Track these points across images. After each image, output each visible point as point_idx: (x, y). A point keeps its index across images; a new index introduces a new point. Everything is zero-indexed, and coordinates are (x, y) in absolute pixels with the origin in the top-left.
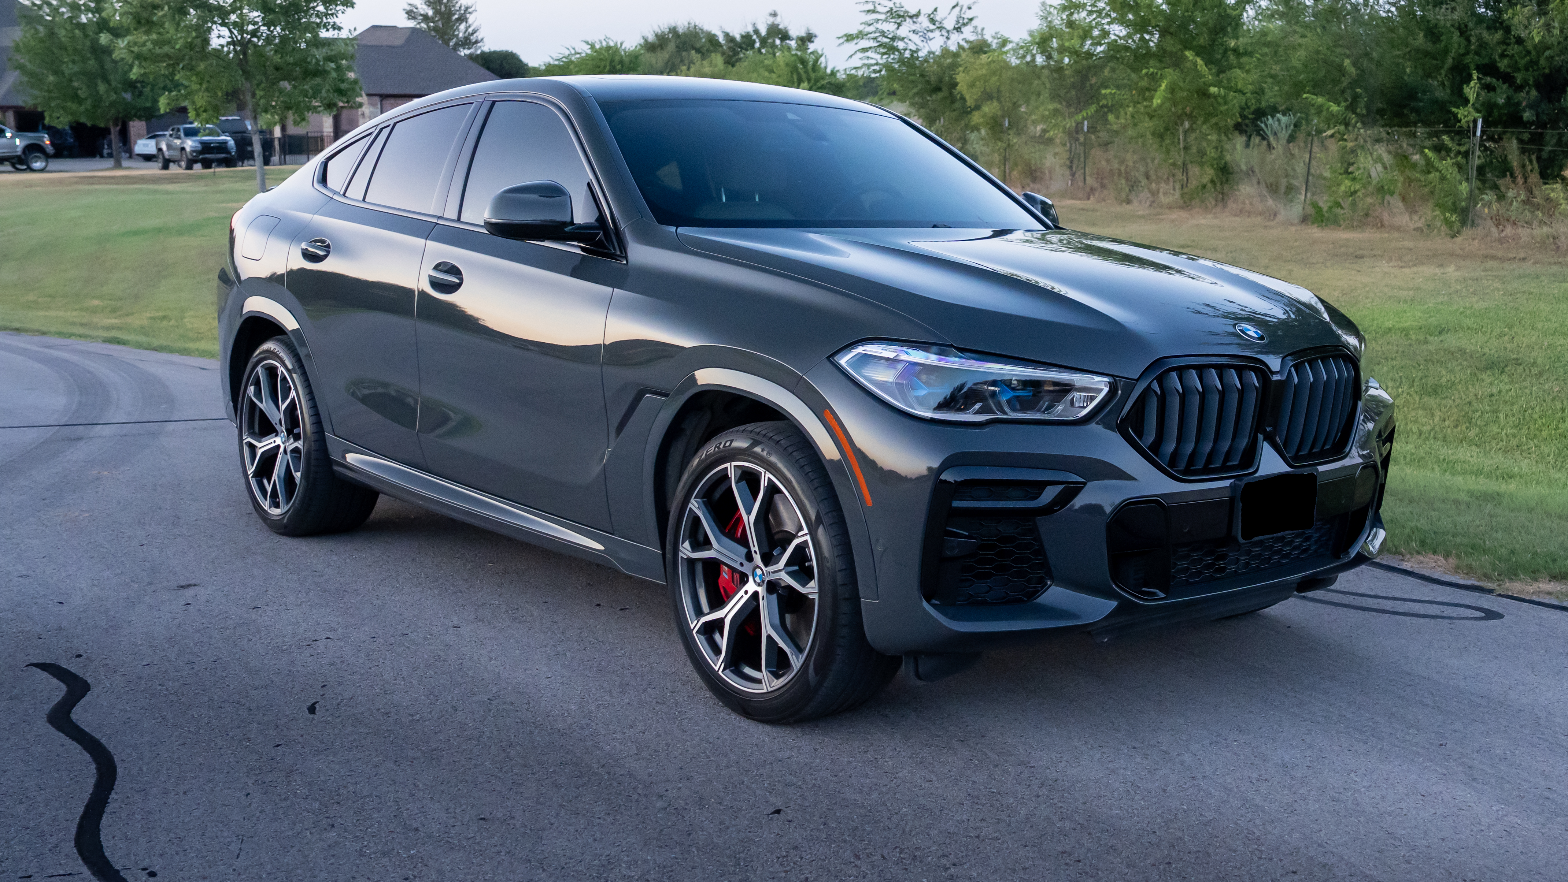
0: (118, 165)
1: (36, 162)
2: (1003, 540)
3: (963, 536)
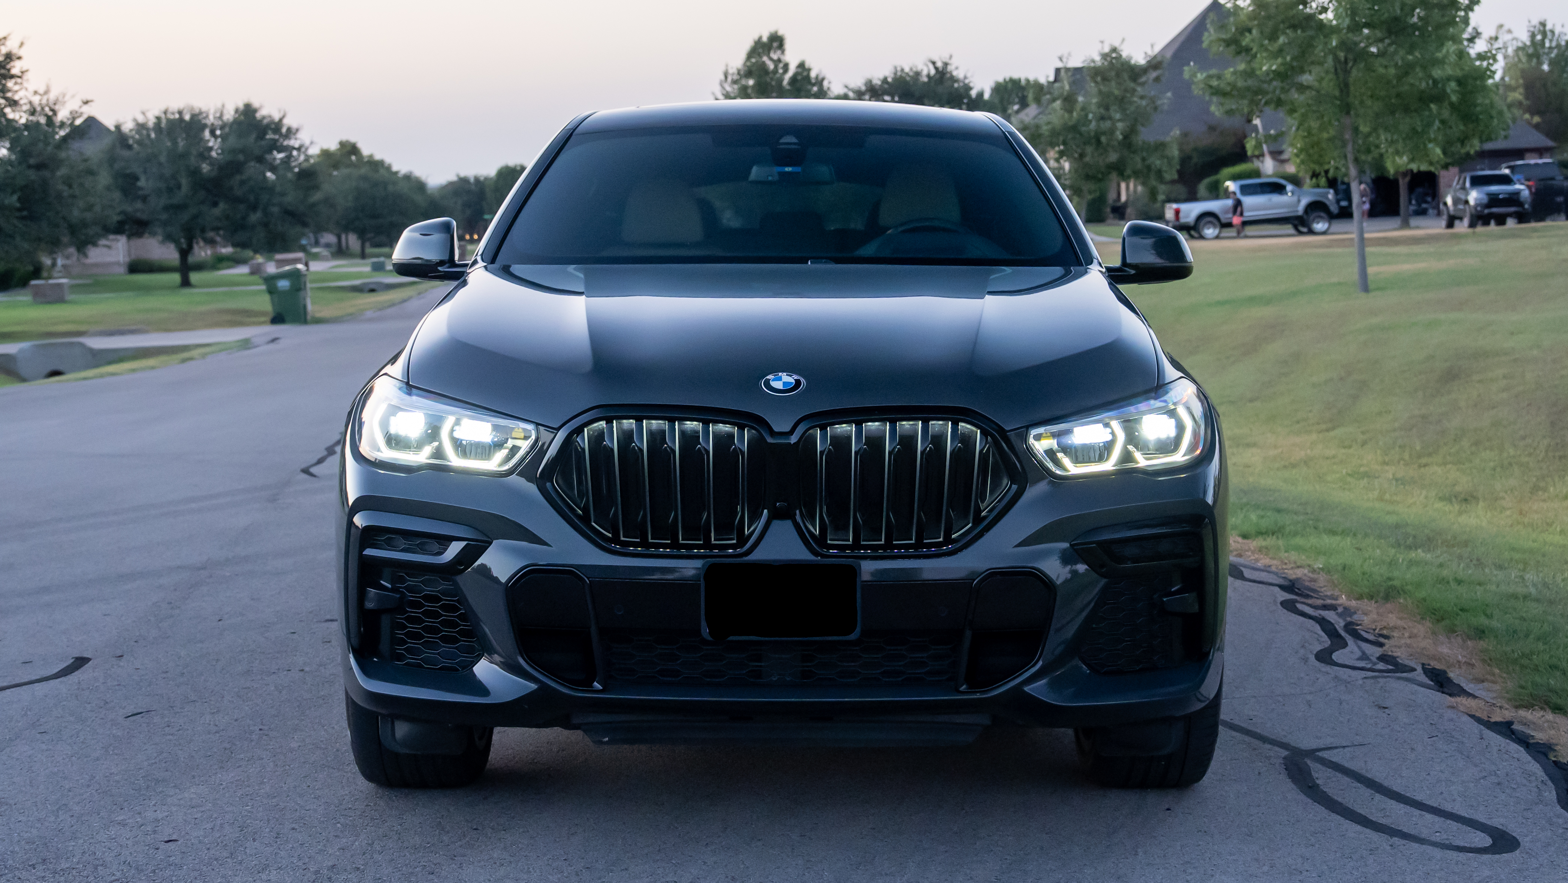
0: (1406, 225)
1: (1318, 223)
2: (428, 598)
3: (384, 588)
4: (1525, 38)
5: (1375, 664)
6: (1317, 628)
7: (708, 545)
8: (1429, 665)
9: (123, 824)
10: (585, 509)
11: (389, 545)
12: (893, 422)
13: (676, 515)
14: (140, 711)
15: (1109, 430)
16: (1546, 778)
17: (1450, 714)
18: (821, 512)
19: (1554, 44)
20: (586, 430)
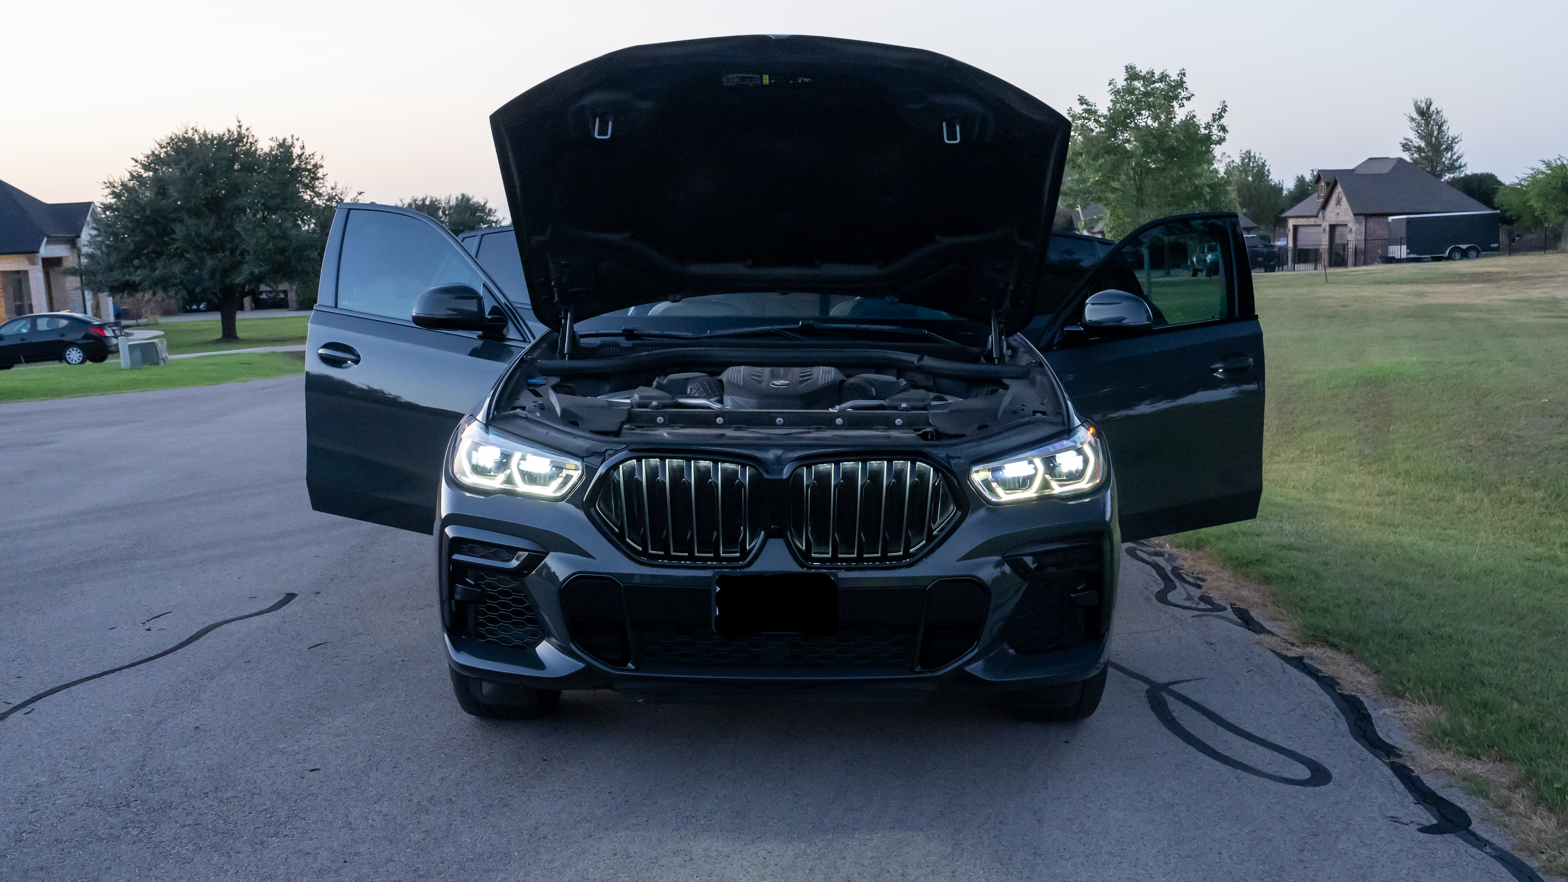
2: (502, 593)
3: (470, 585)
4: (1238, 161)
5: (1198, 604)
6: (1154, 572)
7: (717, 558)
8: (1235, 604)
9: (283, 752)
10: (621, 528)
11: (472, 553)
12: (864, 462)
13: (693, 534)
14: (320, 643)
15: (1032, 466)
16: (1337, 710)
17: (1258, 649)
18: (807, 532)
19: (1255, 164)
20: (621, 466)
